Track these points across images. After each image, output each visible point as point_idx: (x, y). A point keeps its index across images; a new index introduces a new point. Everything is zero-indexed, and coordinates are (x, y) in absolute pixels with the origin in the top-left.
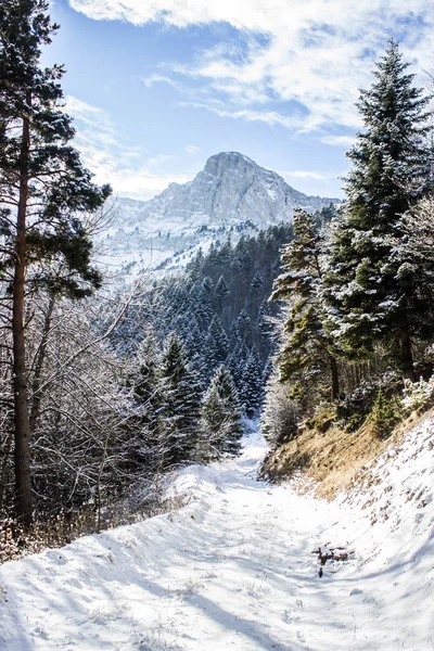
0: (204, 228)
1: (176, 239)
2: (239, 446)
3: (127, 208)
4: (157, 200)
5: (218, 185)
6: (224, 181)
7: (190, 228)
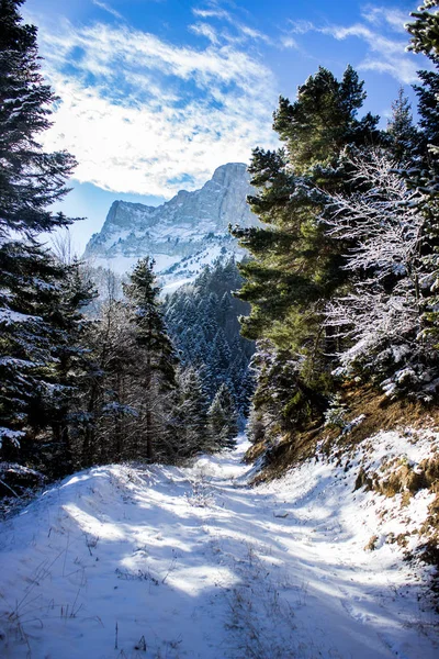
0: (211, 235)
1: (185, 244)
2: (235, 443)
3: (139, 213)
4: (166, 207)
5: (225, 194)
6: (231, 191)
7: (197, 234)
